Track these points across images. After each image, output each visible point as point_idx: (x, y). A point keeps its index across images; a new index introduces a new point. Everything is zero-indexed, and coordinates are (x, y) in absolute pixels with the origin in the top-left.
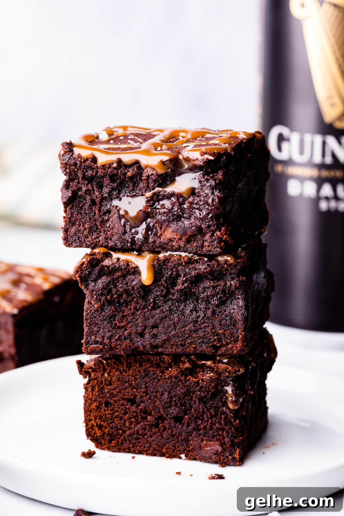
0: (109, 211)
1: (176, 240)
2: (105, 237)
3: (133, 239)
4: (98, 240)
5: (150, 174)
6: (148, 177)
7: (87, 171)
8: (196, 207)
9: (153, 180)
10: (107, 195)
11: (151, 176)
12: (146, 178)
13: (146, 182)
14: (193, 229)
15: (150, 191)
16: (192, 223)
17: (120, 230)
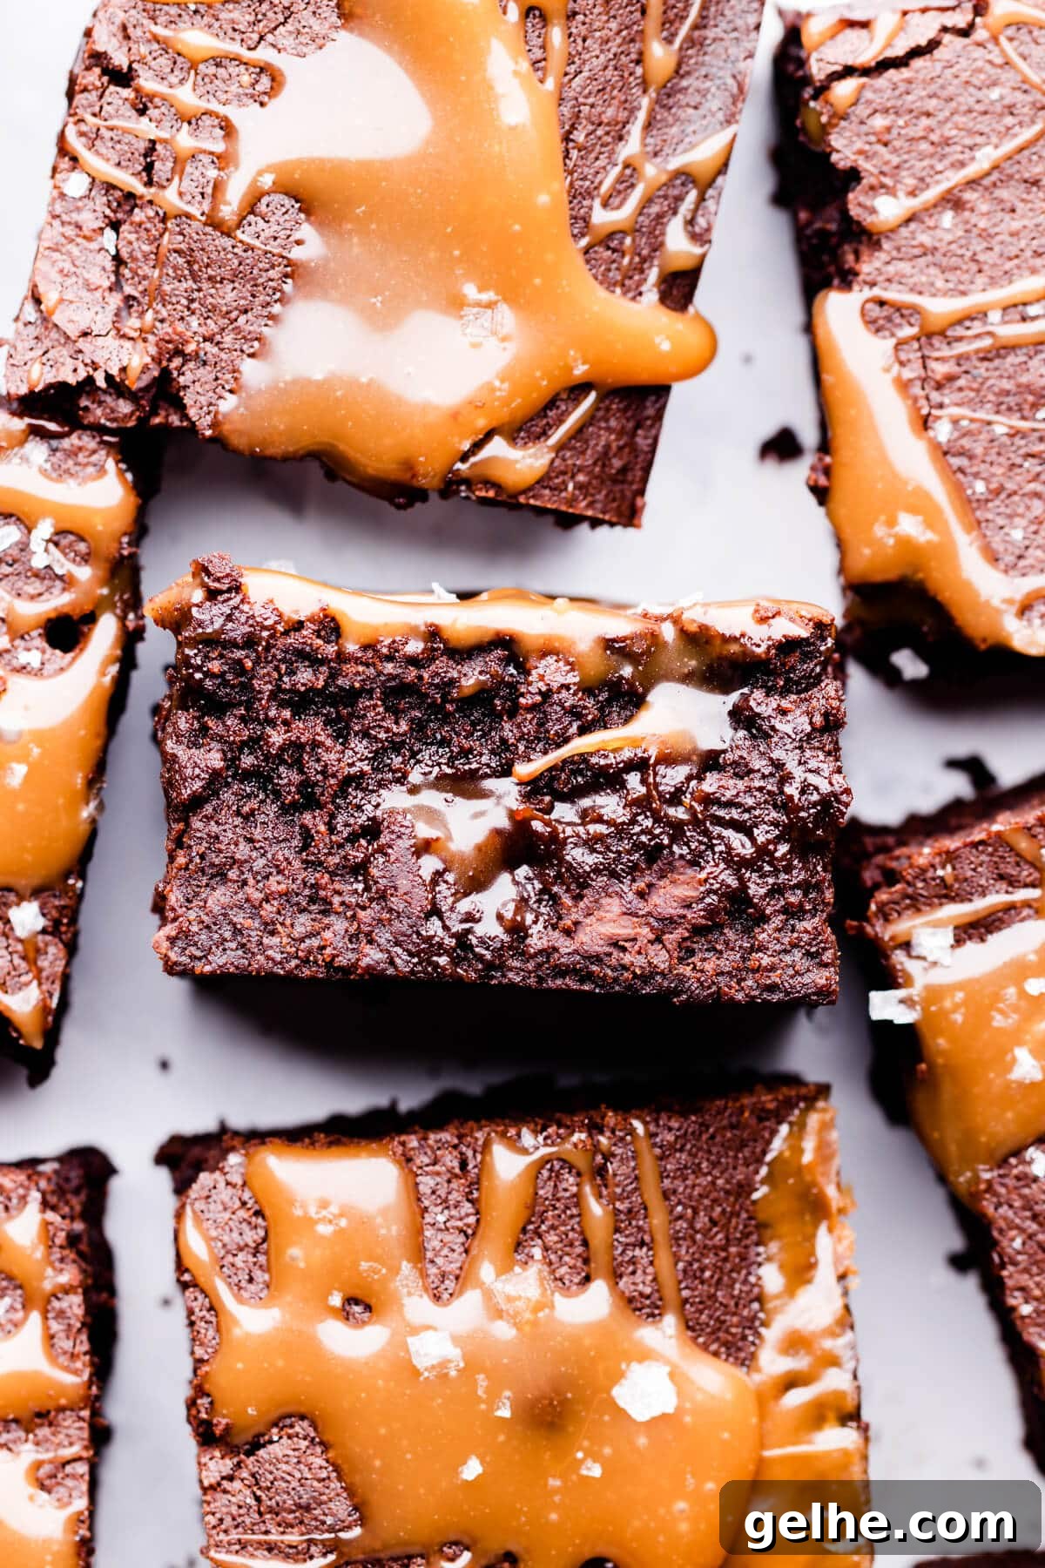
0: (372, 830)
1: (639, 944)
2: (347, 931)
3: (462, 938)
4: (315, 942)
5: (555, 686)
6: (546, 695)
7: (292, 673)
8: (727, 817)
9: (563, 708)
10: (367, 768)
11: (559, 692)
12: (538, 698)
13: (532, 719)
14: (710, 904)
15: (545, 753)
16: (706, 880)
17: (414, 902)
